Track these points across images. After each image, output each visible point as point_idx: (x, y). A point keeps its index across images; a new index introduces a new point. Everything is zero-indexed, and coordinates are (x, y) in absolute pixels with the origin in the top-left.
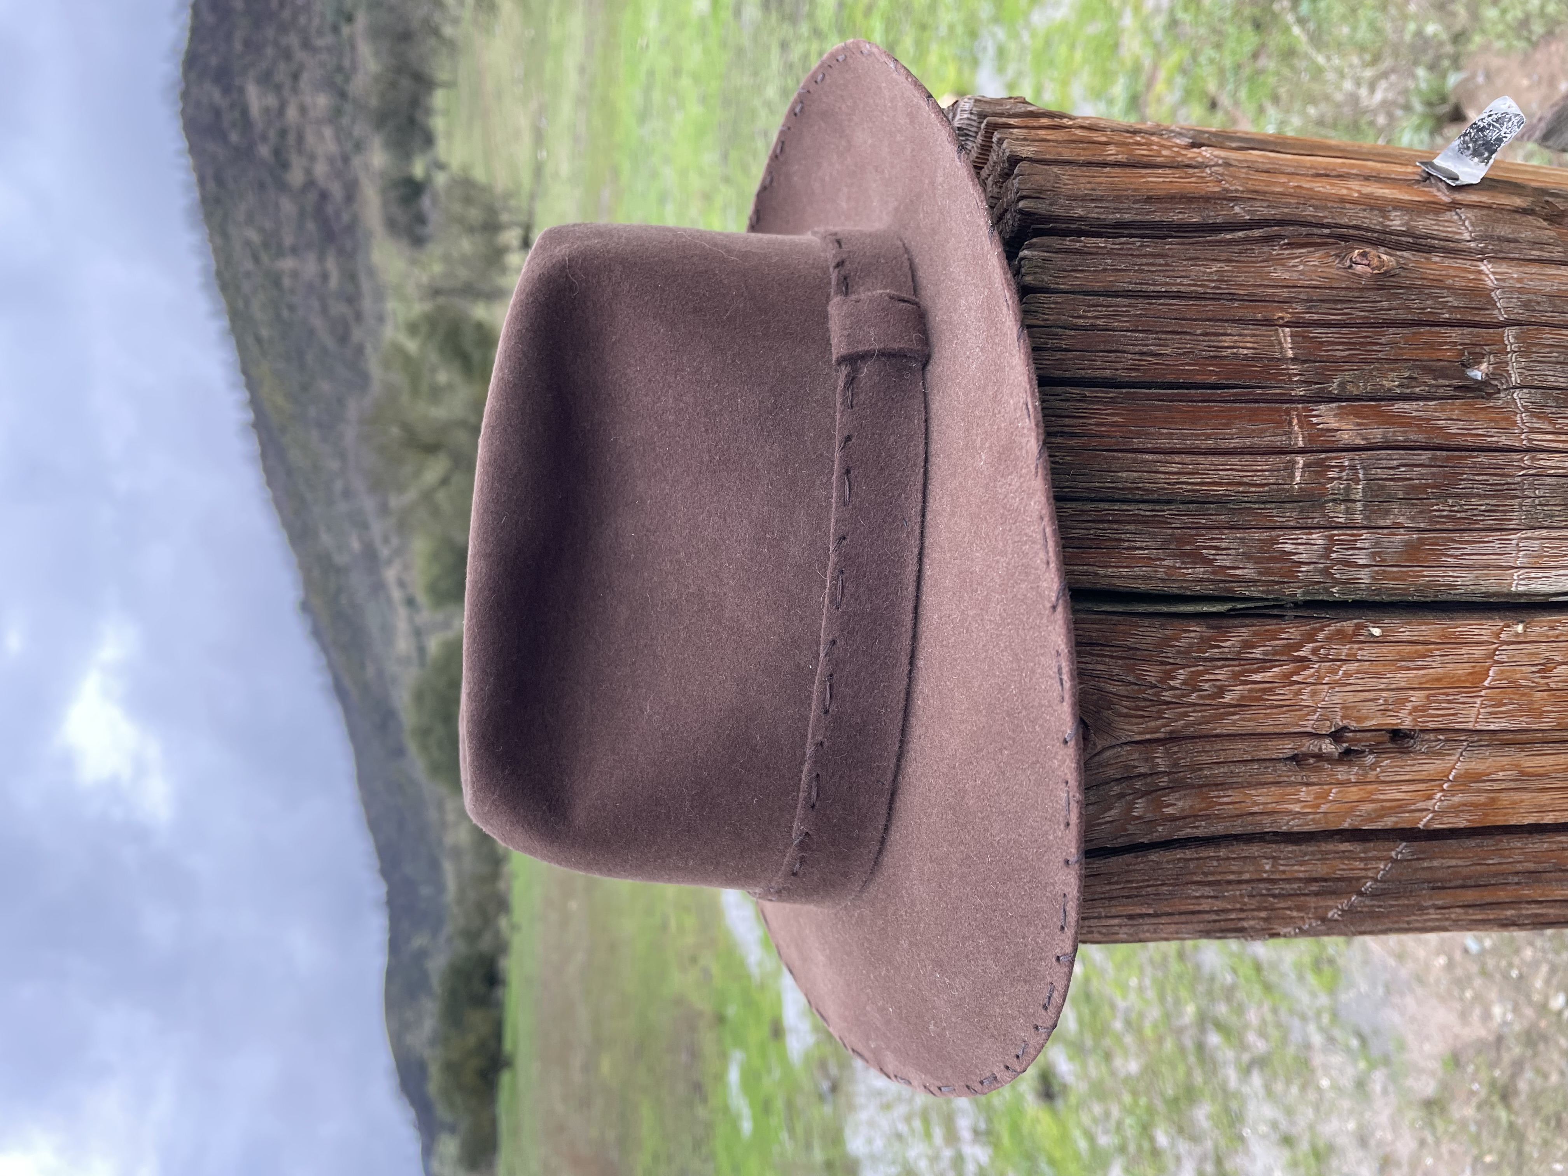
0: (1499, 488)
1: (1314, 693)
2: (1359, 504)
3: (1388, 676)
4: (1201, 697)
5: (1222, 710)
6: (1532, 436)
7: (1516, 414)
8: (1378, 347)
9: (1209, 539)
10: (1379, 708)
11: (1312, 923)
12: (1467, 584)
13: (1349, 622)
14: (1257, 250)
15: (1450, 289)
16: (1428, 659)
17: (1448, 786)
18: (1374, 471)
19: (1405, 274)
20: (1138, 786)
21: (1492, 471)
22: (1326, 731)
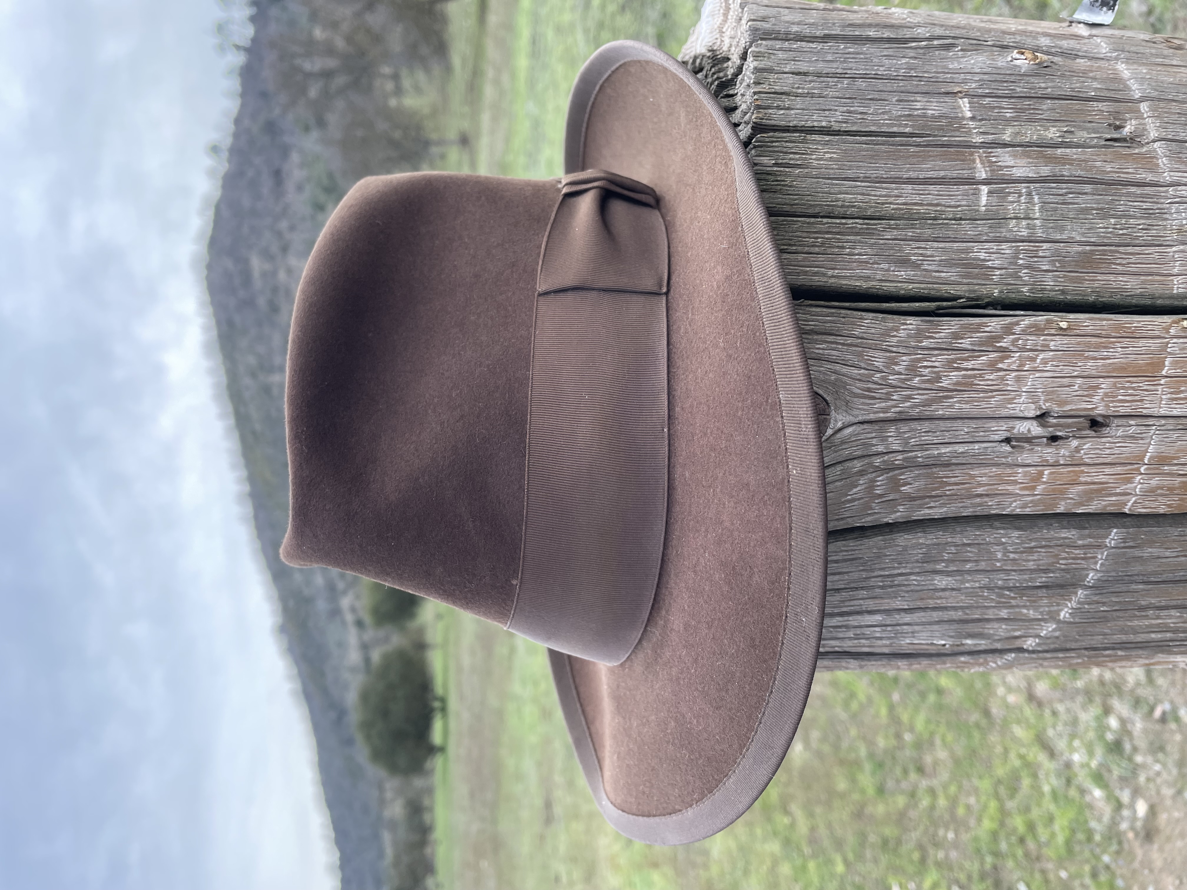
0: (1151, 211)
1: (1018, 379)
2: (1038, 221)
4: (924, 382)
5: (941, 394)
6: (1172, 174)
7: (1158, 159)
8: (1040, 112)
9: (915, 248)
10: (1075, 393)
11: (1048, 627)
12: (1136, 287)
13: (1040, 318)
14: (937, 53)
15: (1094, 79)
16: (1111, 350)
17: (1145, 470)
18: (1047, 197)
19: (1056, 67)
20: (877, 464)
21: (1145, 200)
22: (1032, 414)
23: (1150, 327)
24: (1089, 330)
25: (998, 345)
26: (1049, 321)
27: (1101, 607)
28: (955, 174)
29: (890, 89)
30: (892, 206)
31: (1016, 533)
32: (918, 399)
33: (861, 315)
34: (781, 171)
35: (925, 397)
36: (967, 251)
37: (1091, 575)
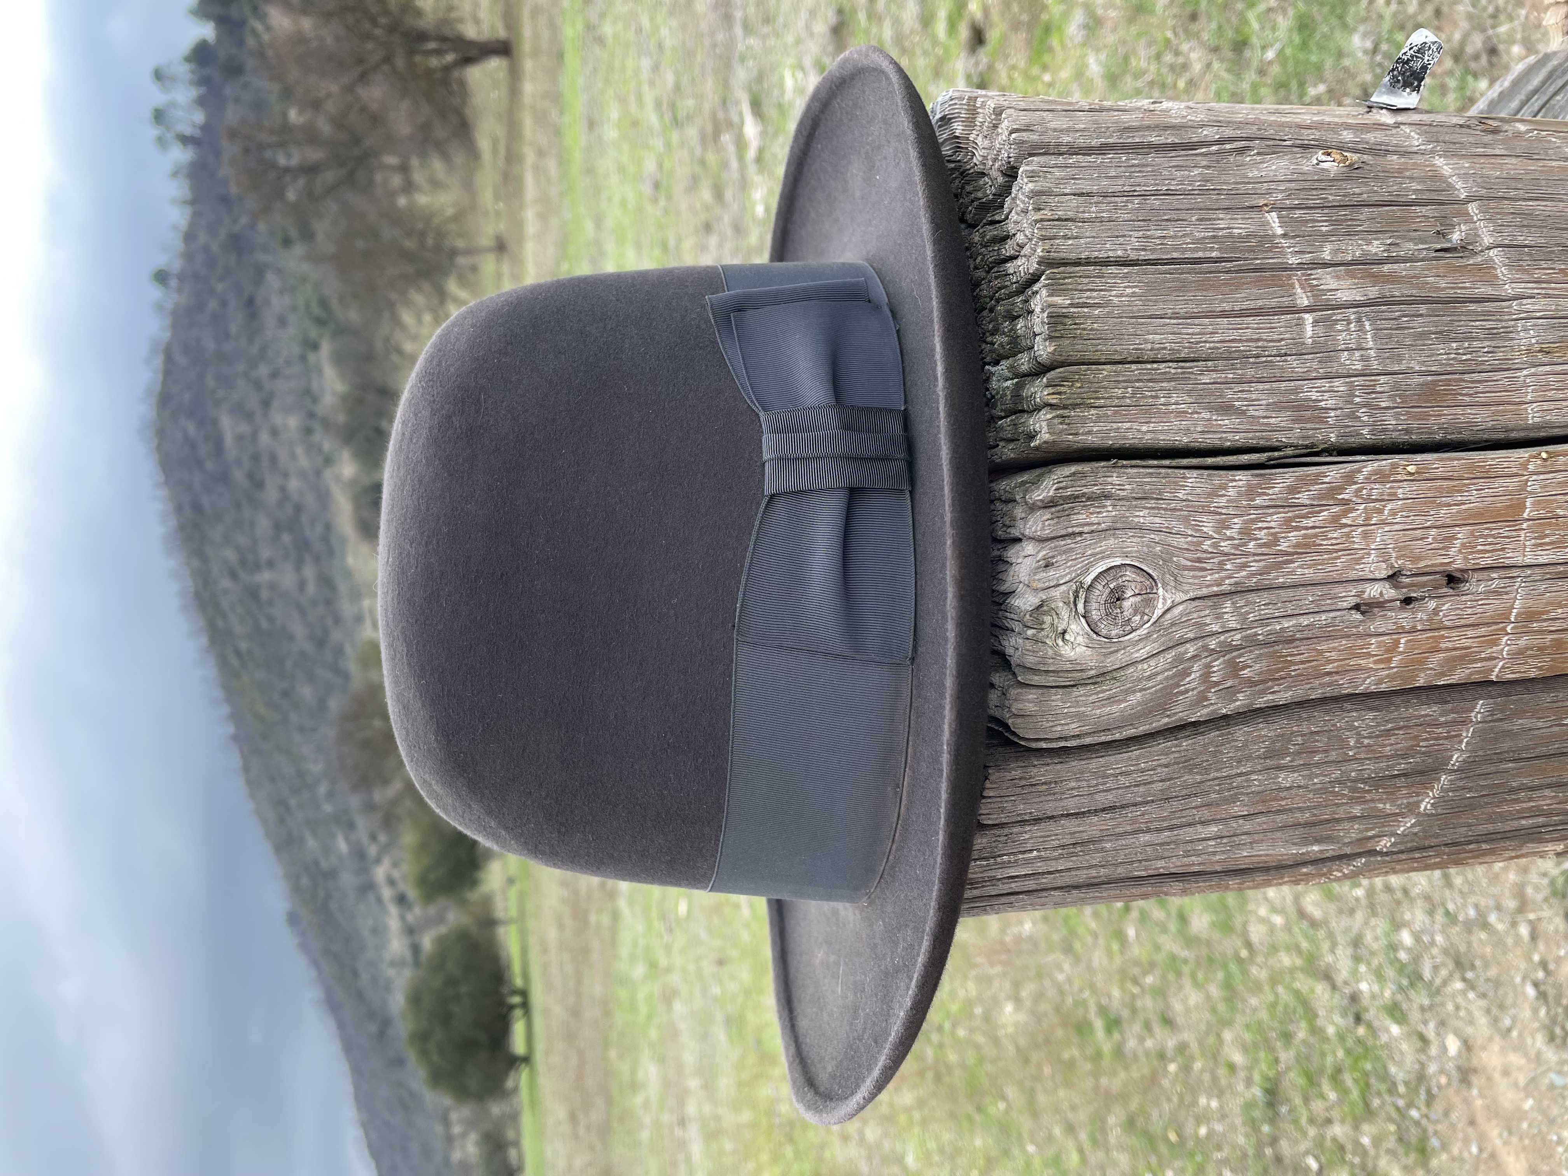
0: (1495, 331)
2: (1372, 352)
4: (1258, 546)
5: (1280, 560)
6: (1514, 285)
7: (1495, 269)
8: (1358, 223)
9: (1239, 392)
10: (1430, 547)
11: (1406, 823)
12: (1487, 420)
13: (1384, 462)
14: (1231, 159)
15: (1411, 178)
16: (1466, 494)
17: (1512, 628)
18: (1379, 322)
19: (1368, 168)
20: (1212, 647)
21: (1486, 318)
22: (1384, 574)
23: (1506, 464)
24: (1439, 472)
25: (1340, 497)
26: (1394, 466)
27: (1467, 793)
28: (1274, 302)
29: (1188, 206)
30: (1208, 345)
31: (1371, 715)
32: (1255, 567)
33: (1184, 474)
34: (1079, 313)
35: (1262, 564)
36: (1296, 391)
37: (1455, 756)
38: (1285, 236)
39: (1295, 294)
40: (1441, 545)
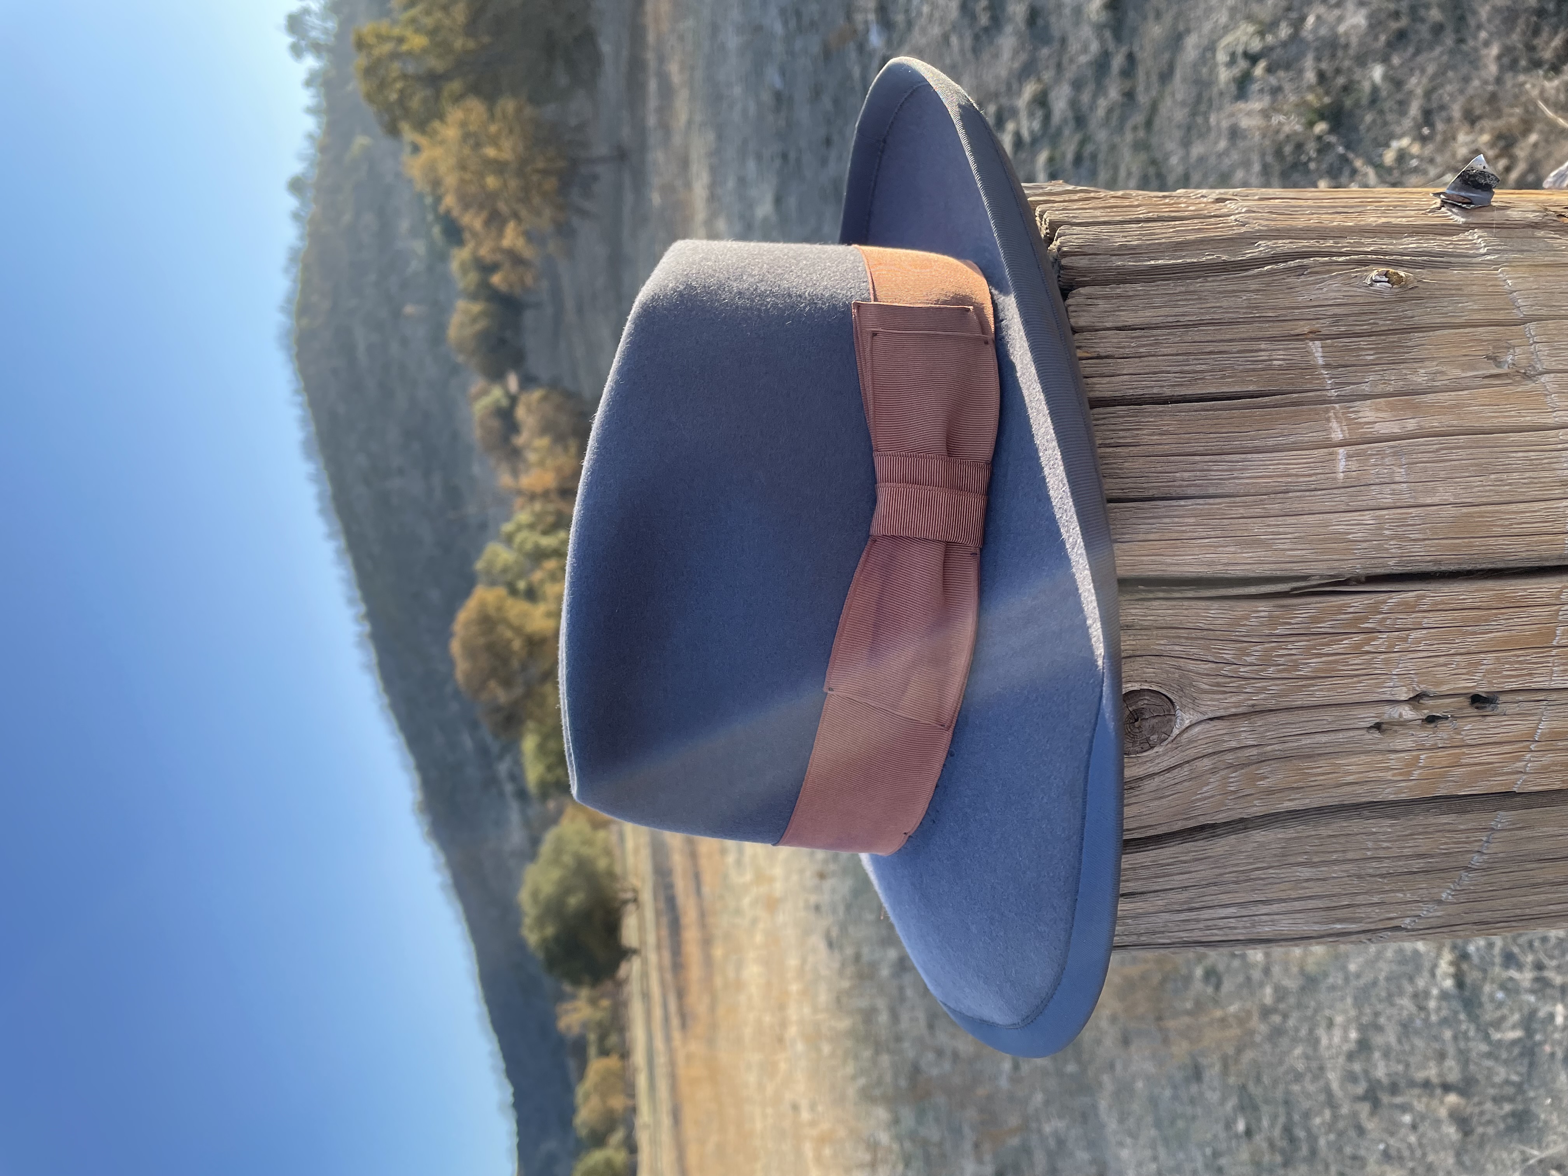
0: (1537, 462)
1: (1386, 662)
2: (1405, 485)
3: (1457, 641)
4: (1279, 671)
5: (1300, 684)
6: (1562, 413)
7: (1546, 396)
8: (1406, 350)
9: (1266, 526)
10: (1454, 672)
12: (1522, 550)
14: (1284, 280)
15: (1471, 296)
16: (1493, 623)
17: (1536, 747)
20: (1231, 760)
21: (1531, 448)
22: (1404, 697)
23: (1538, 595)
24: (1467, 603)
25: (1363, 626)
26: (1420, 597)
28: (1308, 437)
30: (1237, 481)
31: (1388, 822)
32: (1274, 690)
33: (1206, 605)
35: (1282, 687)
36: (1325, 524)
37: (1476, 858)
38: (1327, 366)
39: (1331, 427)
40: (1464, 671)
